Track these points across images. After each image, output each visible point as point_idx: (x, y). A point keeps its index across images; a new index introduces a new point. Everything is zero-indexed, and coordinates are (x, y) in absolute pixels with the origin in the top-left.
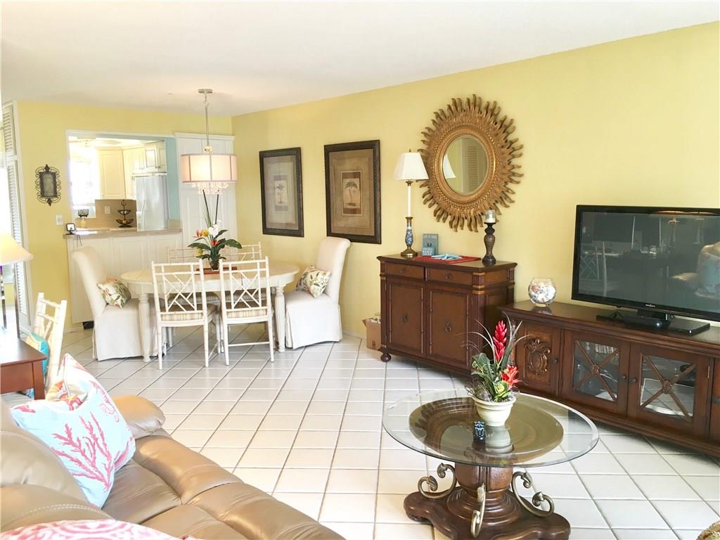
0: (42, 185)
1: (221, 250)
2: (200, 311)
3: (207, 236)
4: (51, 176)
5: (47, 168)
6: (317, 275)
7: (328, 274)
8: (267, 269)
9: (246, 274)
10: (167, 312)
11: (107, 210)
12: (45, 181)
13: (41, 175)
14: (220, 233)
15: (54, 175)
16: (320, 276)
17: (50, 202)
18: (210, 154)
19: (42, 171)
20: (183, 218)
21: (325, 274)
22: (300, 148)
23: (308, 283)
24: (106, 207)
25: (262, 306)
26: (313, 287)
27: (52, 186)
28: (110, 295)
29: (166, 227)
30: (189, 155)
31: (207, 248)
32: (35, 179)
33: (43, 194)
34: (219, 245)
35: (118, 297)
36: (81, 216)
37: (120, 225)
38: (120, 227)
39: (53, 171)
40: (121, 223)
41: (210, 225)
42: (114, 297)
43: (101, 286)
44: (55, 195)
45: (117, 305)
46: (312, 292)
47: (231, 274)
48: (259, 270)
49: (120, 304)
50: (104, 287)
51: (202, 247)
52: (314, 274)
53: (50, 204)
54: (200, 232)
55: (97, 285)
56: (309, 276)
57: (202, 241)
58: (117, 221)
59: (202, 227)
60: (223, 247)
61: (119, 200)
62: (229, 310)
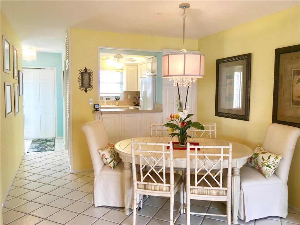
0: (82, 80)
1: (188, 129)
2: (169, 185)
3: (178, 118)
4: (87, 74)
5: (86, 69)
6: (269, 158)
7: (280, 158)
8: (230, 155)
9: (210, 157)
10: (142, 182)
11: (129, 97)
12: (84, 77)
13: (82, 74)
14: (188, 116)
15: (90, 74)
16: (272, 159)
17: (86, 91)
18: (185, 54)
19: (83, 71)
20: (163, 103)
21: (277, 158)
22: (251, 54)
23: (260, 164)
24: (128, 95)
25: (223, 187)
26: (265, 168)
27: (88, 80)
28: (106, 159)
29: (154, 108)
30: (168, 55)
31: (178, 128)
32: (78, 76)
33: (82, 86)
34: (186, 125)
35: (112, 161)
36: (116, 99)
37: (135, 105)
38: (135, 106)
39: (89, 71)
40: (135, 103)
41: (181, 110)
42: (109, 160)
43: (100, 151)
44: (90, 86)
45: (110, 167)
46: (264, 172)
47: (196, 157)
48: (222, 155)
49: (112, 166)
50: (102, 153)
51: (173, 126)
52: (266, 156)
53: (86, 92)
54: (173, 116)
55: (98, 151)
56: (260, 156)
57: (173, 122)
58: (133, 102)
59: (175, 111)
60: (189, 127)
61: (134, 92)
62: (193, 187)
